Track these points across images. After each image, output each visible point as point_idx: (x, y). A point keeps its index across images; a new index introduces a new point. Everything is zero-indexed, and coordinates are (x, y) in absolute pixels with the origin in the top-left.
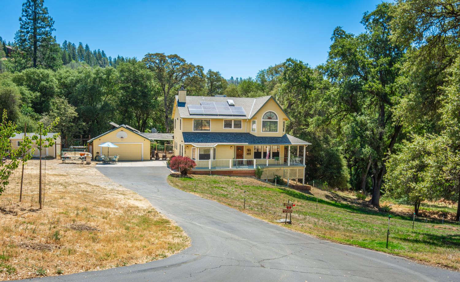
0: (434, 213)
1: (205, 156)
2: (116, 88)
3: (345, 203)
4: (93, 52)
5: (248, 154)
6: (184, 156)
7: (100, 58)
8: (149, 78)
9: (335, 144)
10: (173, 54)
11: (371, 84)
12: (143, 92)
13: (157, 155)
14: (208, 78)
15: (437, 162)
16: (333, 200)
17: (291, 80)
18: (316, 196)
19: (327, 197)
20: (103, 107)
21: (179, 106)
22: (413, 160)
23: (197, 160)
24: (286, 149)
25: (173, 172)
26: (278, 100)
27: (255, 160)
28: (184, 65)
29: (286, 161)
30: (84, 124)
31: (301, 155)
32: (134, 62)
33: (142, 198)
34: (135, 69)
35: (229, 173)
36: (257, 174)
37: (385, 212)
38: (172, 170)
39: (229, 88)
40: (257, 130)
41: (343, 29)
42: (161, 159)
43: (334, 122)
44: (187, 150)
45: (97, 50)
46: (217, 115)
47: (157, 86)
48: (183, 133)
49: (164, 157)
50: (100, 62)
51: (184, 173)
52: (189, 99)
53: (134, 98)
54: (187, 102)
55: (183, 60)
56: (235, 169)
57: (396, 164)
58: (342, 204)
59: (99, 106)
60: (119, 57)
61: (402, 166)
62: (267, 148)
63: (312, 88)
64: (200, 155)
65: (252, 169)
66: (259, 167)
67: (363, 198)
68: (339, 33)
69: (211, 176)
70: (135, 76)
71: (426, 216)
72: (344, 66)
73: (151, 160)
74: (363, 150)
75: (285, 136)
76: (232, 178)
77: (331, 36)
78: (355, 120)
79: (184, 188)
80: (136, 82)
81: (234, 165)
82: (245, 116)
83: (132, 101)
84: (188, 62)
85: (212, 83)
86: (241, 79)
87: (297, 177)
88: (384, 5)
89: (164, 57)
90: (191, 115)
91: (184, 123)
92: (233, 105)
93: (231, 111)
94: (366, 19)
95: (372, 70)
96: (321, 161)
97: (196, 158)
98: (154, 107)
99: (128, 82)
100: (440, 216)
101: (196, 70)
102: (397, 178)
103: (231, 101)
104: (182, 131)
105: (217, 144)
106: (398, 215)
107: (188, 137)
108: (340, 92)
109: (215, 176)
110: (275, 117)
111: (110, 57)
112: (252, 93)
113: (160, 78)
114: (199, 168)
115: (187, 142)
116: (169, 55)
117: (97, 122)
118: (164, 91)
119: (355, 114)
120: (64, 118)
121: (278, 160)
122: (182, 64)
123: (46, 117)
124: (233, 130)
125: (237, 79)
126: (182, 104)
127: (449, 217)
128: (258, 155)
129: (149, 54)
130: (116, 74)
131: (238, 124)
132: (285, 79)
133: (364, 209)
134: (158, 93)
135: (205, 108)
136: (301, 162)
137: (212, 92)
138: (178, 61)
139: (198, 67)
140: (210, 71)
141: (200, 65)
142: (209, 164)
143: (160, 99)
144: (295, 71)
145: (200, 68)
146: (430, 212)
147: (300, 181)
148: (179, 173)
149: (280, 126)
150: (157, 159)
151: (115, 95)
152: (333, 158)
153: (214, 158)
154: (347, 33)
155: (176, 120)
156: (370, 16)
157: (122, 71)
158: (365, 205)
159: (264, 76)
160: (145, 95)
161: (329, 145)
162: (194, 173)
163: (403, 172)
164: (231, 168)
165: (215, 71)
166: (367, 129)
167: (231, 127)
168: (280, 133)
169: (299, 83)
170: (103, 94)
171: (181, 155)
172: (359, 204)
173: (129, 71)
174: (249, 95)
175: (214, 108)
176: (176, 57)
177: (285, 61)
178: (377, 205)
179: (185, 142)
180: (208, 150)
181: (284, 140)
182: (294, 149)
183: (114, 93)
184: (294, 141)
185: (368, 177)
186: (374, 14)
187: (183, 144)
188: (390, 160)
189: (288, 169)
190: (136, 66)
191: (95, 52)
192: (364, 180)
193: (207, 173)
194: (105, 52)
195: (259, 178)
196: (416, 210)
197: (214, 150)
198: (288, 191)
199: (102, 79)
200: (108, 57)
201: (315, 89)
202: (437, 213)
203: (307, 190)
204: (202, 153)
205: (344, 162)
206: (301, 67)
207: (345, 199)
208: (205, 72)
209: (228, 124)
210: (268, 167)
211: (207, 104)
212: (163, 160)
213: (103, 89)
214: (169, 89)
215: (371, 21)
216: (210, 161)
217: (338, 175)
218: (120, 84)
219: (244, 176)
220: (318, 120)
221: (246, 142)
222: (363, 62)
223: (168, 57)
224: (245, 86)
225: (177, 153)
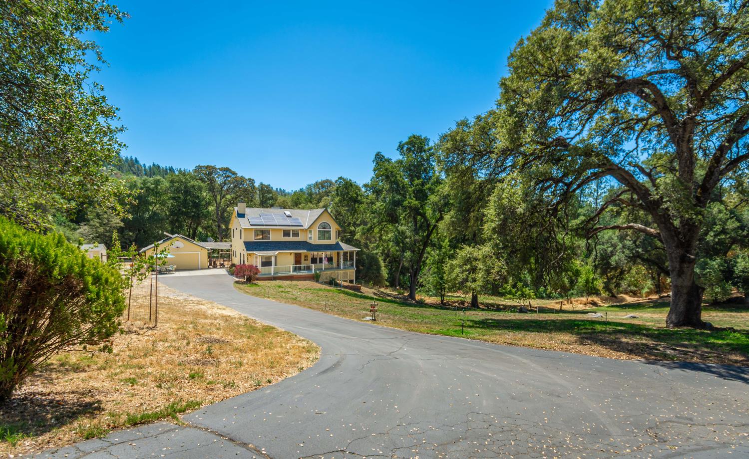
0: (455, 302)
1: (267, 263)
2: (165, 197)
3: (389, 298)
4: (124, 158)
5: (305, 260)
6: (246, 263)
7: (133, 165)
8: (200, 189)
9: (373, 248)
10: (225, 166)
11: (410, 200)
12: (194, 203)
13: (215, 263)
14: (259, 190)
15: (486, 267)
16: (380, 297)
17: (342, 195)
18: (366, 294)
19: (375, 294)
20: (151, 217)
21: (238, 217)
22: (466, 265)
23: (259, 267)
24: (338, 254)
25: (237, 279)
26: (331, 212)
27: (313, 265)
28: (236, 177)
29: (338, 265)
30: (131, 234)
31: (351, 259)
32: (183, 173)
33: (224, 307)
34: (186, 180)
35: (290, 278)
36: (316, 278)
37: (421, 304)
38: (237, 277)
39: (280, 199)
40: (314, 238)
41: (382, 154)
42: (219, 267)
43: (376, 230)
44: (249, 258)
45: (129, 157)
46: (276, 225)
47: (208, 197)
48: (244, 242)
49: (222, 265)
50: (133, 169)
51: (249, 280)
52: (248, 211)
53: (185, 208)
54: (246, 213)
55: (234, 173)
56: (295, 274)
57: (452, 268)
58: (388, 300)
59: (147, 216)
60: (154, 165)
61: (457, 270)
62: (323, 254)
63: (360, 203)
64: (262, 262)
65: (310, 274)
66: (318, 272)
67: (403, 293)
68: (379, 158)
69: (274, 282)
70: (186, 187)
71: (449, 305)
72: (387, 186)
73: (209, 268)
74: (405, 254)
75: (337, 243)
76: (294, 282)
77: (373, 159)
78: (398, 230)
79: (255, 294)
80: (187, 192)
81: (295, 269)
82: (302, 226)
83: (183, 211)
84: (239, 175)
85: (263, 194)
86: (280, 189)
87: (348, 279)
88: (414, 137)
89: (216, 169)
90: (251, 225)
91: (245, 233)
92: (291, 217)
93: (289, 222)
94: (401, 147)
95: (410, 189)
96: (364, 263)
97: (258, 265)
98: (206, 217)
99: (178, 192)
100: (459, 304)
101: (248, 182)
102: (455, 279)
103: (288, 213)
104: (243, 240)
105: (278, 252)
106: (431, 306)
107: (250, 246)
108: (385, 207)
109: (278, 281)
110: (328, 227)
111: (144, 165)
112: (303, 205)
113: (211, 189)
114: (263, 275)
115: (250, 251)
116: (220, 167)
117: (144, 232)
118: (216, 201)
119: (397, 225)
120: (108, 228)
121: (332, 264)
122: (233, 176)
123: (86, 227)
124: (291, 238)
125: (277, 189)
126: (241, 215)
127: (466, 304)
128: (314, 261)
129: (199, 166)
130: (166, 184)
131: (296, 234)
132: (337, 195)
133: (405, 303)
134: (209, 204)
135: (264, 219)
136: (352, 265)
137: (264, 204)
138: (229, 174)
139: (250, 180)
140: (261, 184)
141: (252, 178)
142: (272, 270)
143: (211, 208)
144: (346, 188)
145: (252, 181)
146: (451, 302)
147: (351, 281)
148: (242, 280)
149: (333, 234)
150: (215, 267)
151: (164, 205)
152: (373, 260)
153: (276, 265)
154: (386, 157)
155: (235, 230)
156: (404, 144)
157: (172, 182)
158: (404, 299)
159: (311, 189)
160: (197, 205)
161: (369, 249)
162: (258, 279)
163: (460, 274)
164: (292, 273)
165: (266, 184)
166: (406, 237)
167: (289, 236)
168: (333, 241)
169: (349, 198)
170: (151, 204)
171: (242, 263)
172: (400, 298)
173: (180, 181)
174: (300, 206)
175: (273, 219)
176: (227, 169)
177: (337, 179)
178: (414, 299)
179: (247, 250)
180: (269, 257)
181: (336, 247)
182: (345, 254)
183: (163, 203)
184: (346, 248)
185: (400, 275)
186: (407, 143)
187: (245, 253)
188: (448, 265)
189: (341, 272)
190: (187, 177)
191: (127, 159)
192: (398, 277)
193: (270, 279)
194: (138, 159)
195: (317, 281)
196: (442, 301)
197: (276, 257)
198: (344, 291)
199: (150, 189)
200: (142, 164)
201: (363, 203)
202: (457, 302)
203: (358, 289)
204: (264, 260)
205: (382, 263)
206: (351, 185)
207: (389, 295)
208: (257, 185)
209: (286, 233)
210: (324, 271)
211: (266, 215)
212: (220, 268)
213: (151, 199)
214: (221, 200)
215: (405, 148)
216: (272, 267)
217: (378, 275)
218: (169, 195)
219: (304, 280)
220: (363, 229)
221: (304, 249)
222: (402, 182)
223: (219, 169)
224: (295, 198)
225: (236, 261)
